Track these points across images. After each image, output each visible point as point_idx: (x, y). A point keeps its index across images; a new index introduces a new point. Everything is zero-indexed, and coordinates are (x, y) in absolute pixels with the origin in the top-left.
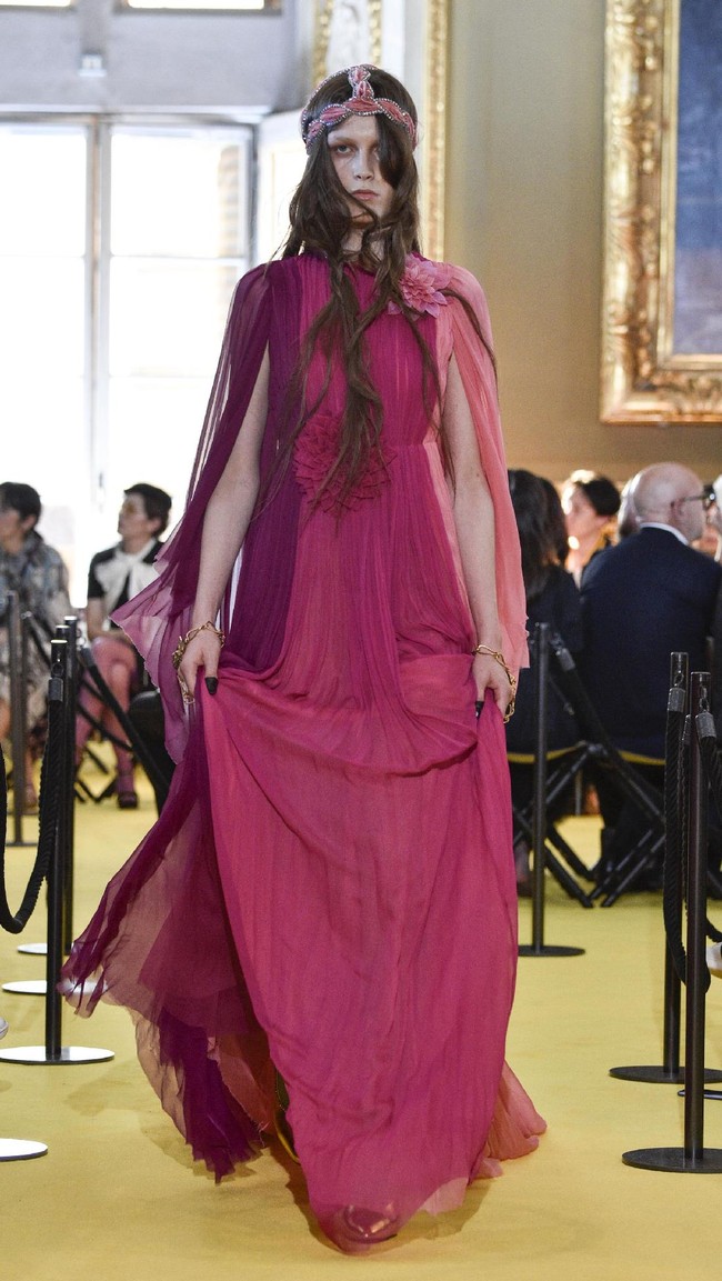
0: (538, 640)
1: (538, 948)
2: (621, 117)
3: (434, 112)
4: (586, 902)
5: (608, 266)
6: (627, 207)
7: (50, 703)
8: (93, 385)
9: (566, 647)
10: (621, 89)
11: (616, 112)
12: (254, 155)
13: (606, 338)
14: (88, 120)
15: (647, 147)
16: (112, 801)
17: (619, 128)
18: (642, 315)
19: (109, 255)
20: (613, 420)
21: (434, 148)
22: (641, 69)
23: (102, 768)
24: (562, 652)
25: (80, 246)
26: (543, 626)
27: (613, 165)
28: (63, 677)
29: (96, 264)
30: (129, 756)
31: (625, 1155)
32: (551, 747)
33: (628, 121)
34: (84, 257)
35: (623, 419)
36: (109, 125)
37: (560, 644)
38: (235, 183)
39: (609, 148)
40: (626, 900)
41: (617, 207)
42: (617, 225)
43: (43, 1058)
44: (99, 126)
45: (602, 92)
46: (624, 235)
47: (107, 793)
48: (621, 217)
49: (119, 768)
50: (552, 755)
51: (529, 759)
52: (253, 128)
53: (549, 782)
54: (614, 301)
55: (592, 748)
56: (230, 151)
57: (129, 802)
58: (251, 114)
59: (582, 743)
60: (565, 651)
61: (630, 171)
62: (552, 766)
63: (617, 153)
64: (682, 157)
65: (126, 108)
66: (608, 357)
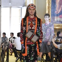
7: (7, 48)
10: (47, 5)
12: (21, 10)
15: (49, 9)
22: (49, 4)
25: (9, 16)
29: (10, 17)
33: (48, 7)
38: (20, 12)
39: (46, 9)
44: (11, 7)
45: (46, 5)
58: (21, 7)
61: (48, 11)
64: (51, 10)
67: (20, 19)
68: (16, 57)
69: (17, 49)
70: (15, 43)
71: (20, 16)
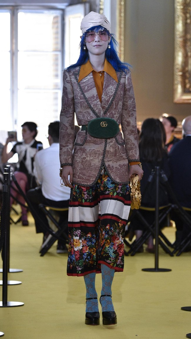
0: (156, 172)
1: (157, 269)
2: (180, 6)
3: (120, 5)
4: (172, 255)
5: (176, 54)
6: (182, 34)
8: (13, 91)
9: (165, 174)
11: (178, 4)
12: (63, 19)
13: (175, 76)
14: (11, 8)
15: (188, 15)
16: (20, 224)
17: (179, 10)
18: (187, 69)
19: (17, 51)
20: (178, 102)
21: (120, 16)
23: (17, 213)
24: (164, 176)
25: (9, 49)
26: (158, 167)
27: (178, 21)
28: (8, 184)
29: (14, 53)
30: (26, 209)
31: (187, 335)
32: (161, 205)
33: (182, 7)
34: (10, 51)
35: (181, 102)
36: (17, 9)
37: (163, 173)
38: (57, 28)
39: (176, 16)
40: (184, 254)
41: (179, 34)
42: (179, 40)
43: (1, 305)
44: (14, 10)
46: (181, 43)
47: (19, 221)
48: (180, 37)
49: (22, 213)
50: (161, 208)
51: (153, 209)
52: (63, 10)
53: (160, 216)
54: (178, 64)
55: (173, 206)
56: (56, 17)
57: (26, 224)
58: (62, 6)
59: (170, 204)
60: (165, 175)
61: (183, 23)
62: (161, 211)
63: (179, 17)
65: (23, 4)
66: (176, 82)
67: (57, 59)
68: (41, 235)
69: (46, 196)
70: (41, 170)
71: (59, 46)
